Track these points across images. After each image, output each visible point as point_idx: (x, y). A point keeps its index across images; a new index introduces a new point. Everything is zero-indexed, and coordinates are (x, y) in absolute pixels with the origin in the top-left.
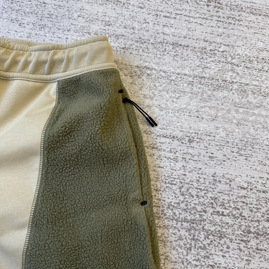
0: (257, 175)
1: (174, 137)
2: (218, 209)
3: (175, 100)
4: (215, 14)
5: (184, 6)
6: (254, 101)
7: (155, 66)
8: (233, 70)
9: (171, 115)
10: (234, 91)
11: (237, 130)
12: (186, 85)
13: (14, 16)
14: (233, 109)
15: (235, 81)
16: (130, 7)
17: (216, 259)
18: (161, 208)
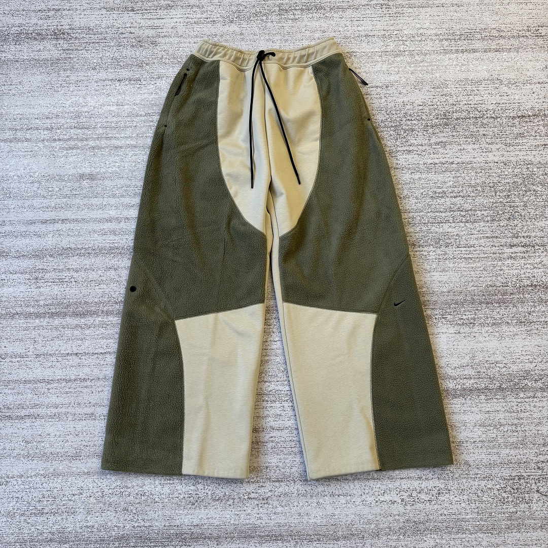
0: (427, 97)
1: (377, 87)
2: (408, 118)
3: (373, 67)
4: (387, 12)
5: (367, 12)
6: (419, 59)
7: (357, 50)
8: (404, 44)
9: (373, 75)
10: (406, 56)
11: (412, 77)
12: (378, 57)
13: (268, 38)
14: (408, 65)
15: (406, 50)
16: (334, 19)
17: (412, 141)
18: (378, 123)
